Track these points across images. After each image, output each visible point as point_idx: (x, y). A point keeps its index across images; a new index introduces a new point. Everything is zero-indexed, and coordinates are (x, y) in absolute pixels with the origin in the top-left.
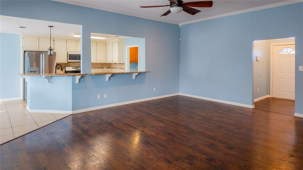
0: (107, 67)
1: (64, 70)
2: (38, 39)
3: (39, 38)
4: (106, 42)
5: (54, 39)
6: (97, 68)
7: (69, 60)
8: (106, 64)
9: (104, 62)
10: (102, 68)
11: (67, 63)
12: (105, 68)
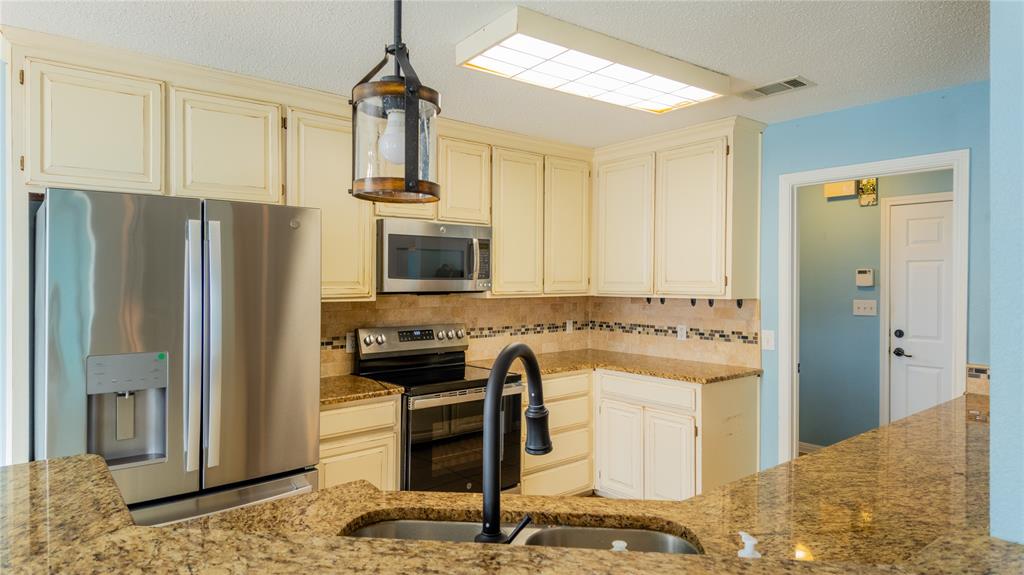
0: (580, 321)
1: (349, 349)
2: (155, 95)
3: (166, 87)
4: (590, 164)
5: (282, 108)
6: (531, 326)
7: (389, 277)
8: (575, 304)
9: (577, 289)
10: (553, 328)
11: (373, 298)
12: (570, 326)
